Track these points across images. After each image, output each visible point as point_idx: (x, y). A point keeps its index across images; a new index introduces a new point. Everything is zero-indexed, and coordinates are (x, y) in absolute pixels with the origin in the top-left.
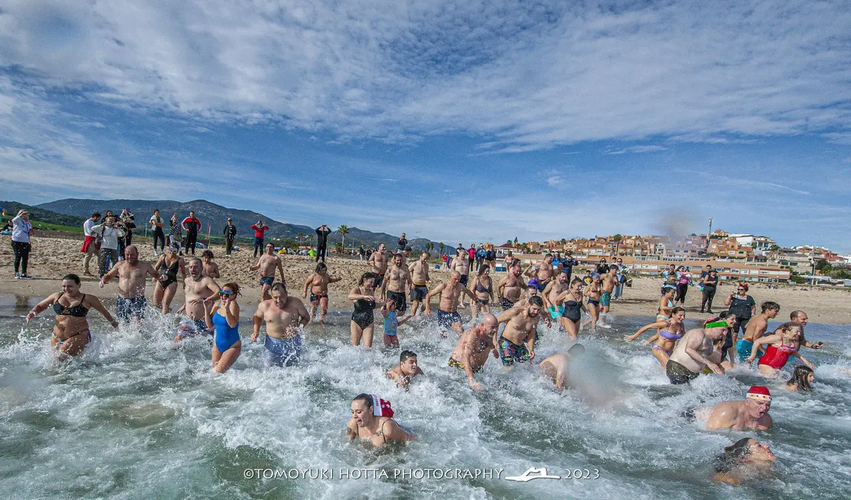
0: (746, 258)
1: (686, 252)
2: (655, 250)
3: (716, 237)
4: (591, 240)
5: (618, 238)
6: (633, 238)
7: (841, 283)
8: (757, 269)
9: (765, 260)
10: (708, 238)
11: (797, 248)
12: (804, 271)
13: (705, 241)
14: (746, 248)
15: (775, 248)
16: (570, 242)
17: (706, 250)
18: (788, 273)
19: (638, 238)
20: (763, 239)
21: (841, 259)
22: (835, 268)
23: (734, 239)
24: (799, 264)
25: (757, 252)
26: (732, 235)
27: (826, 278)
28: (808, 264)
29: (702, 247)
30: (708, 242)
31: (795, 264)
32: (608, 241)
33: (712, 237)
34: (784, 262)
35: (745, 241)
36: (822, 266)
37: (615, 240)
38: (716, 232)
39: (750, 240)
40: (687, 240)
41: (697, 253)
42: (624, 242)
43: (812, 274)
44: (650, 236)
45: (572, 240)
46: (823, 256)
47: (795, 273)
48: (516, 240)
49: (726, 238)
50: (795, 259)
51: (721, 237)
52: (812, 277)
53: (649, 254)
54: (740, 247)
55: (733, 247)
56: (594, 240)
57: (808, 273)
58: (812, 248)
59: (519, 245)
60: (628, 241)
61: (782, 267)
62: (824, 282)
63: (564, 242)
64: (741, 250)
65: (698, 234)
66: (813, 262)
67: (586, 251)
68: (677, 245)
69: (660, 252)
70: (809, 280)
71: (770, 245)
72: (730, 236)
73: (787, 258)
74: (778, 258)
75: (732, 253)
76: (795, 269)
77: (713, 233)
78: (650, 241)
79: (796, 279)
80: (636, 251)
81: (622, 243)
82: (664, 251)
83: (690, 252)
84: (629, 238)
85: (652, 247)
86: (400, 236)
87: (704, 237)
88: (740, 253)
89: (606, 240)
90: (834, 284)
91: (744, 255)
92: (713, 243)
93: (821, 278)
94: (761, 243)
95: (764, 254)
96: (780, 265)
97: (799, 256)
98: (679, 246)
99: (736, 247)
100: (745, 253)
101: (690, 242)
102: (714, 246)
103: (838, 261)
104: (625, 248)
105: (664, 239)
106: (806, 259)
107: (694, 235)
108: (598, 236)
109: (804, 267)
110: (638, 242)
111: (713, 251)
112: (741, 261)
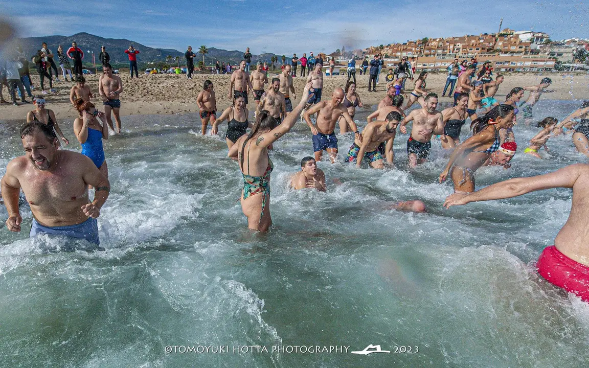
0: (524, 52)
1: (477, 49)
2: (454, 49)
3: (504, 35)
4: (404, 44)
5: (425, 41)
6: (438, 40)
8: (530, 61)
9: (538, 52)
10: (497, 36)
11: (566, 41)
12: (566, 60)
13: (494, 39)
14: (525, 43)
15: (549, 41)
16: (387, 47)
17: (493, 47)
18: (553, 63)
19: (442, 40)
20: (540, 35)
24: (564, 55)
25: (533, 46)
26: (517, 33)
27: (582, 65)
28: (571, 54)
29: (491, 45)
30: (496, 40)
31: (560, 55)
32: (417, 44)
33: (501, 35)
34: (553, 54)
35: (525, 37)
36: (581, 55)
37: (423, 43)
38: (506, 30)
39: (529, 36)
40: (480, 39)
41: (486, 50)
42: (430, 45)
43: (572, 63)
44: (451, 37)
45: (389, 45)
46: (584, 47)
47: (559, 63)
49: (511, 36)
50: (562, 50)
51: (508, 35)
52: (571, 65)
53: (448, 54)
54: (521, 42)
55: (515, 42)
56: (406, 44)
57: (568, 62)
58: (577, 40)
59: (345, 53)
60: (434, 43)
61: (550, 58)
62: (579, 68)
63: (382, 47)
64: (521, 46)
65: (490, 33)
66: (575, 52)
67: (398, 54)
68: (471, 44)
69: (457, 51)
70: (568, 68)
71: (544, 40)
72: (515, 33)
73: (556, 50)
74: (548, 49)
75: (513, 48)
76: (560, 59)
77: (501, 32)
78: (450, 42)
79: (559, 67)
80: (439, 51)
81: (428, 45)
82: (461, 50)
83: (480, 49)
84: (435, 40)
85: (452, 47)
86: (245, 51)
87: (493, 36)
88: (520, 48)
89: (415, 43)
90: (587, 70)
91: (523, 49)
92: (500, 40)
93: (578, 65)
94: (538, 38)
95: (538, 48)
96: (549, 56)
97: (566, 47)
98: (473, 45)
99: (517, 43)
100: (524, 47)
101: (482, 41)
102: (501, 44)
104: (430, 49)
105: (462, 39)
106: (570, 50)
107: (486, 34)
108: (410, 41)
109: (567, 57)
110: (441, 43)
111: (499, 48)
112: (519, 55)
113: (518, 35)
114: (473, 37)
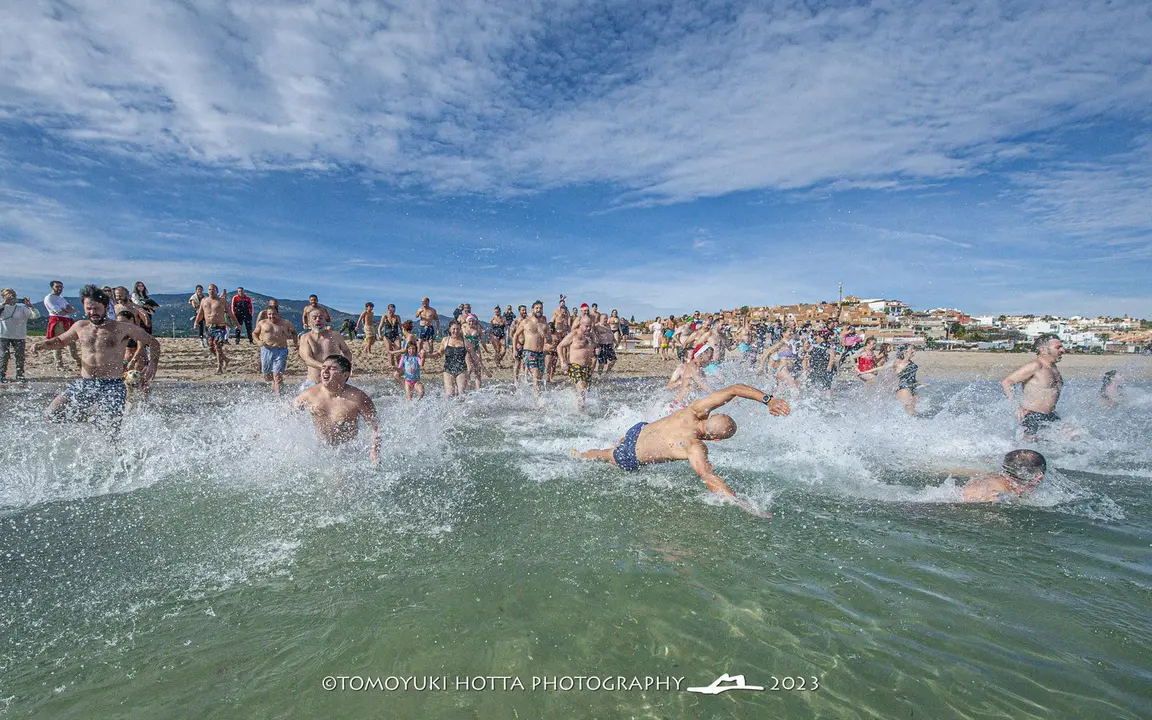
0: (880, 326)
1: (818, 321)
3: (848, 304)
5: (745, 311)
6: (761, 309)
7: (975, 346)
8: (890, 336)
9: (899, 325)
10: (839, 305)
11: (930, 311)
12: (938, 336)
13: (836, 309)
14: (878, 314)
15: (909, 313)
18: (922, 339)
19: (766, 310)
20: (895, 303)
21: (975, 321)
22: (969, 331)
23: (866, 305)
24: (933, 329)
25: (890, 318)
26: (865, 301)
27: (961, 342)
28: (942, 328)
29: (834, 316)
30: (839, 310)
31: (928, 328)
32: (735, 314)
33: (843, 304)
34: (918, 328)
35: (877, 307)
36: (956, 329)
37: (743, 313)
38: (848, 298)
39: (882, 305)
40: (817, 309)
43: (947, 339)
44: (779, 306)
46: (956, 319)
47: (930, 339)
48: (633, 320)
49: (858, 305)
50: (929, 323)
51: (853, 303)
52: (947, 342)
54: (873, 313)
55: (866, 313)
57: (942, 338)
58: (945, 310)
59: (636, 324)
60: (756, 314)
61: (916, 333)
62: (959, 346)
64: (874, 317)
65: (829, 302)
66: (946, 326)
68: (808, 315)
70: (944, 345)
71: (902, 310)
72: (862, 302)
73: (921, 323)
74: (912, 323)
75: (865, 321)
76: (929, 334)
77: (844, 300)
78: (778, 312)
79: (931, 344)
84: (757, 309)
87: (834, 305)
88: (873, 320)
89: (732, 313)
90: (969, 348)
91: (878, 322)
92: (845, 310)
93: (955, 342)
94: (893, 309)
95: (897, 319)
96: (914, 331)
97: (933, 319)
98: (810, 316)
99: (869, 314)
100: (878, 319)
101: (821, 311)
102: (846, 315)
103: (971, 323)
105: (793, 309)
106: (940, 323)
107: (824, 303)
108: (725, 309)
109: (938, 332)
110: (766, 313)
111: (845, 320)
112: (873, 328)
113: (867, 304)
114: (807, 306)
